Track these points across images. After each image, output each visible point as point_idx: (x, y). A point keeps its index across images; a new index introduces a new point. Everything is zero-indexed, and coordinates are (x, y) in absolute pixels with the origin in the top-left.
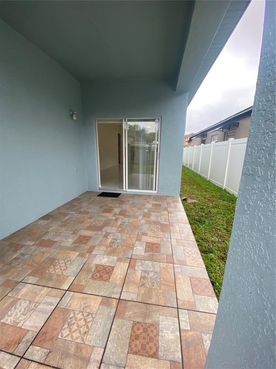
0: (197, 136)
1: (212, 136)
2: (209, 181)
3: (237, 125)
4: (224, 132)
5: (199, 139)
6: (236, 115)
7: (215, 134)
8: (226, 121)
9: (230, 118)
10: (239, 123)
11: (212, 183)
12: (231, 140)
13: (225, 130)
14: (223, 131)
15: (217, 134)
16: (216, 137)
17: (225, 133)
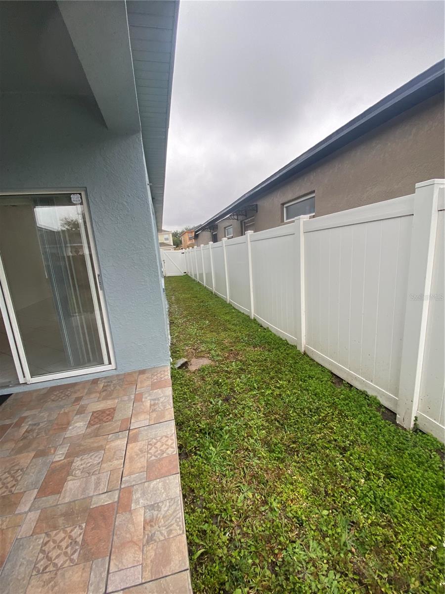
0: (203, 228)
1: (225, 228)
2: (230, 305)
3: (255, 209)
4: (239, 221)
5: (207, 234)
6: (252, 193)
7: (228, 224)
8: (239, 203)
9: (244, 198)
10: (257, 205)
11: (234, 309)
12: (250, 233)
13: (240, 218)
14: (237, 219)
15: (231, 225)
16: (231, 230)
17: (241, 222)
